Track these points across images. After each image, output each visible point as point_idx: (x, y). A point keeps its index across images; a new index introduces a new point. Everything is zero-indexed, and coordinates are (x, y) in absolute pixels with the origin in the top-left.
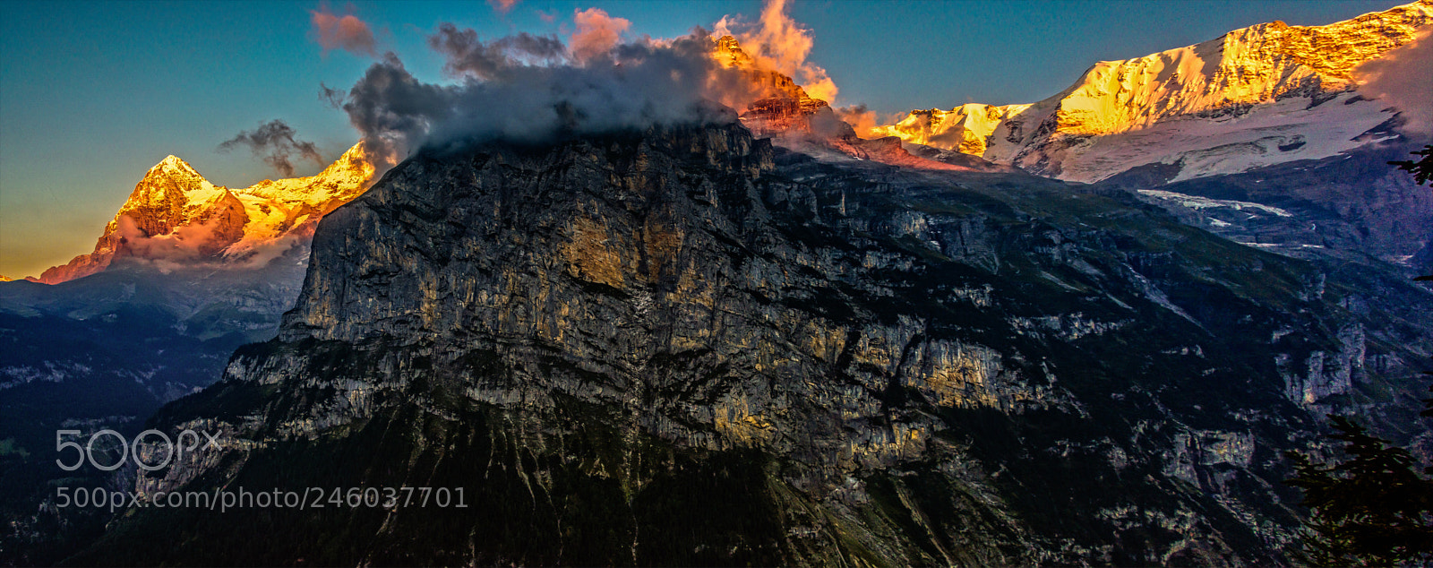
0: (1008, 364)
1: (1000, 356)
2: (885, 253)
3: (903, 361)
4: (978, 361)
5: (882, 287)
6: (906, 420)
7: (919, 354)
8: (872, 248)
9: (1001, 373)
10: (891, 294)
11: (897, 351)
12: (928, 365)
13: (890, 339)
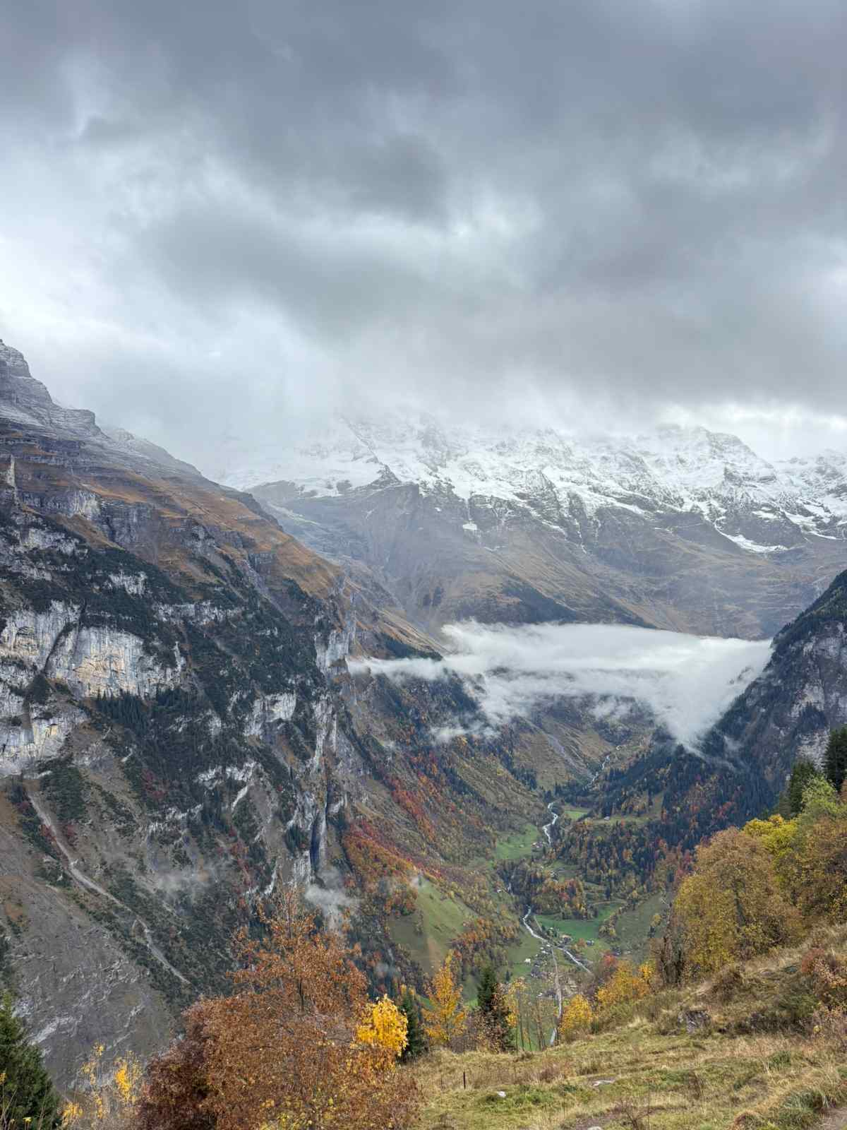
0: (148, 650)
1: (142, 643)
2: (48, 532)
3: (53, 651)
4: (123, 649)
5: (40, 569)
6: (47, 716)
7: (69, 642)
8: (36, 526)
9: (141, 658)
10: (48, 577)
11: (48, 641)
12: (76, 653)
13: (41, 626)
